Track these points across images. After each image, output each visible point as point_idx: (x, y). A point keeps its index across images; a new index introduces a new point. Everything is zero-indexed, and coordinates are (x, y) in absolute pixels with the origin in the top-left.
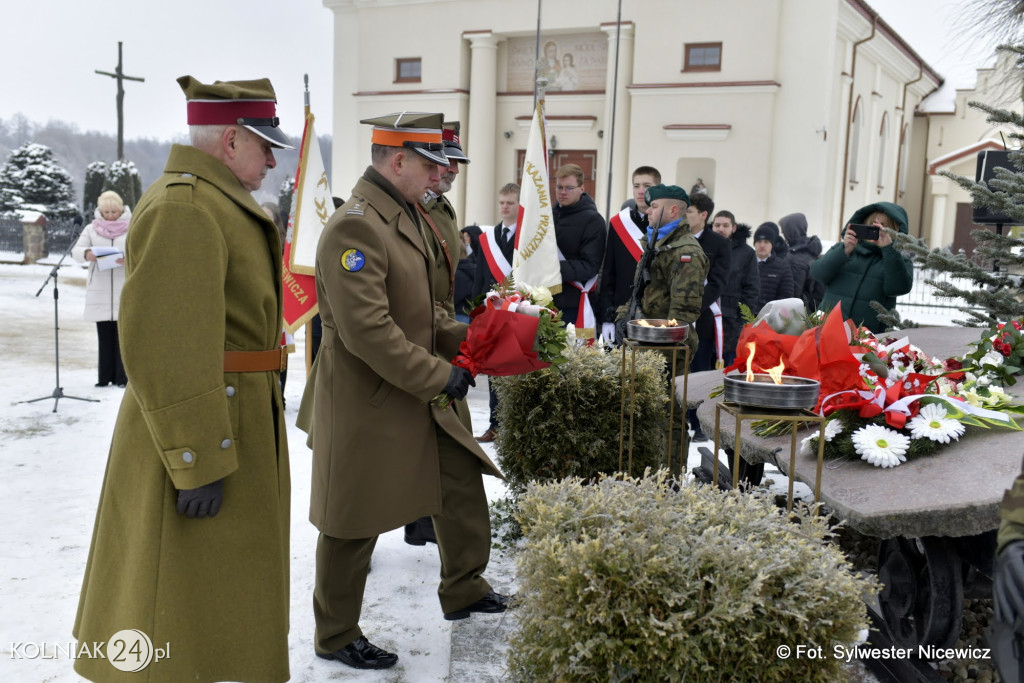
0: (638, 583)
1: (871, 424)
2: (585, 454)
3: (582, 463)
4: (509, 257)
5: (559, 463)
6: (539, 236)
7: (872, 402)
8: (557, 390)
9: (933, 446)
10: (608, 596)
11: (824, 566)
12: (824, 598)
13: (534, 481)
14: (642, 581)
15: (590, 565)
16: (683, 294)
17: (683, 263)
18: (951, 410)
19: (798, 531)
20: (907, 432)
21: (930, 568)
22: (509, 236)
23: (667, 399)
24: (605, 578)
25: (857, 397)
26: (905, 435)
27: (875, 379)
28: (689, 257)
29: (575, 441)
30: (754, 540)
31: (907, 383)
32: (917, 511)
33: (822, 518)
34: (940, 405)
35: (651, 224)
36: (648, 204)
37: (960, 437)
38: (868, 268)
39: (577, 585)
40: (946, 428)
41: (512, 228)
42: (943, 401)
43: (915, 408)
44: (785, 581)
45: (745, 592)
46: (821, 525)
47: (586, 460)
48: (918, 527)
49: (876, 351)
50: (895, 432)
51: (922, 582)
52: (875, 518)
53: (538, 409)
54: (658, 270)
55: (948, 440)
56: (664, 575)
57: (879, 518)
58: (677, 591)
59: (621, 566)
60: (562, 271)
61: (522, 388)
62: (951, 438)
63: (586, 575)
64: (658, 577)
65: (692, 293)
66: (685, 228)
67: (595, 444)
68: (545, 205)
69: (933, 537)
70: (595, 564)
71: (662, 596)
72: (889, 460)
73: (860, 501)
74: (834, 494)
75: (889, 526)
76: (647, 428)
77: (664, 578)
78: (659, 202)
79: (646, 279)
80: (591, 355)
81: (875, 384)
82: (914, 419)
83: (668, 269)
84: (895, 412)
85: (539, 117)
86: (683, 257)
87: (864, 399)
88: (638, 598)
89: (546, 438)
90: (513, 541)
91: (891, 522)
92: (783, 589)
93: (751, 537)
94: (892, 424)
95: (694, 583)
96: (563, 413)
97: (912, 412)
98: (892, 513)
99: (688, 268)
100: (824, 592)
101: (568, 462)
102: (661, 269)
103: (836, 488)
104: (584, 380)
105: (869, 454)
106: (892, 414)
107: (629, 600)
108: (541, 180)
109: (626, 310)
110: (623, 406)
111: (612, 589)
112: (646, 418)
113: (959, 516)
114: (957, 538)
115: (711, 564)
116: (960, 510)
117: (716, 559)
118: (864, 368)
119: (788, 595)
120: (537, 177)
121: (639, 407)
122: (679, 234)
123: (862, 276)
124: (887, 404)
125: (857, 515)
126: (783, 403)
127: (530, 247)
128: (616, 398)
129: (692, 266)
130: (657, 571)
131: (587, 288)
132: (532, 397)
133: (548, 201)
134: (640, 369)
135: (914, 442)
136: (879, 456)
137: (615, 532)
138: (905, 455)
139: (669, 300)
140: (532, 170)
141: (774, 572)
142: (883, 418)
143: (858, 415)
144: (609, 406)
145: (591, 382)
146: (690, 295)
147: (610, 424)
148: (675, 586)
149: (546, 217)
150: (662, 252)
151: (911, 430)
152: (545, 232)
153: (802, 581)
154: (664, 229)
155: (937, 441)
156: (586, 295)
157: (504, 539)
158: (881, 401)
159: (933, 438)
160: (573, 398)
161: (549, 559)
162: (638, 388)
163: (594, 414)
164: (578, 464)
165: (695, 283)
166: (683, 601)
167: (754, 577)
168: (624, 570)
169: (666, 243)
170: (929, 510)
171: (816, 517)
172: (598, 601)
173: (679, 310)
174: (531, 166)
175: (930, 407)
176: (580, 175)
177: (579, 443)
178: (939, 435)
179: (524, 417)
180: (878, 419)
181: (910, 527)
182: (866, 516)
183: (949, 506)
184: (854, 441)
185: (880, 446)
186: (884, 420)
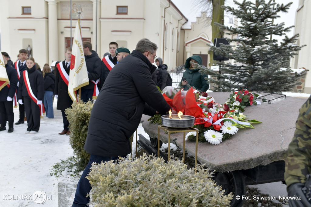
1: (209, 130)
4: (68, 73)
6: (81, 66)
7: (208, 122)
9: (230, 136)
13: (94, 162)
18: (233, 123)
20: (221, 132)
21: (234, 179)
22: (68, 65)
25: (202, 120)
27: (207, 113)
31: (219, 115)
32: (236, 161)
33: (206, 170)
34: (230, 121)
35: (118, 61)
36: (117, 54)
37: (237, 132)
40: (233, 130)
41: (69, 63)
42: (230, 120)
43: (222, 123)
46: (206, 172)
48: (234, 167)
49: (203, 103)
50: (217, 132)
55: (234, 133)
57: (221, 165)
60: (89, 77)
61: (79, 119)
62: (235, 133)
72: (217, 142)
73: (212, 159)
74: (202, 156)
75: (225, 168)
78: (120, 53)
81: (207, 115)
82: (222, 127)
84: (216, 125)
87: (205, 121)
90: (78, 173)
91: (225, 167)
93: (184, 182)
94: (216, 129)
98: (225, 163)
103: (202, 154)
105: (210, 140)
113: (247, 162)
114: (247, 170)
116: (247, 160)
118: (204, 110)
120: (79, 45)
124: (213, 122)
125: (213, 165)
126: (184, 126)
131: (96, 83)
132: (83, 122)
133: (83, 54)
135: (224, 135)
136: (214, 141)
138: (222, 140)
142: (212, 127)
143: (204, 127)
152: (83, 64)
156: (96, 85)
157: (75, 172)
158: (211, 121)
159: (230, 133)
167: (192, 201)
171: (204, 170)
175: (227, 122)
179: (80, 130)
180: (211, 128)
181: (231, 168)
182: (217, 165)
183: (244, 159)
184: (205, 136)
185: (213, 137)
186: (213, 128)
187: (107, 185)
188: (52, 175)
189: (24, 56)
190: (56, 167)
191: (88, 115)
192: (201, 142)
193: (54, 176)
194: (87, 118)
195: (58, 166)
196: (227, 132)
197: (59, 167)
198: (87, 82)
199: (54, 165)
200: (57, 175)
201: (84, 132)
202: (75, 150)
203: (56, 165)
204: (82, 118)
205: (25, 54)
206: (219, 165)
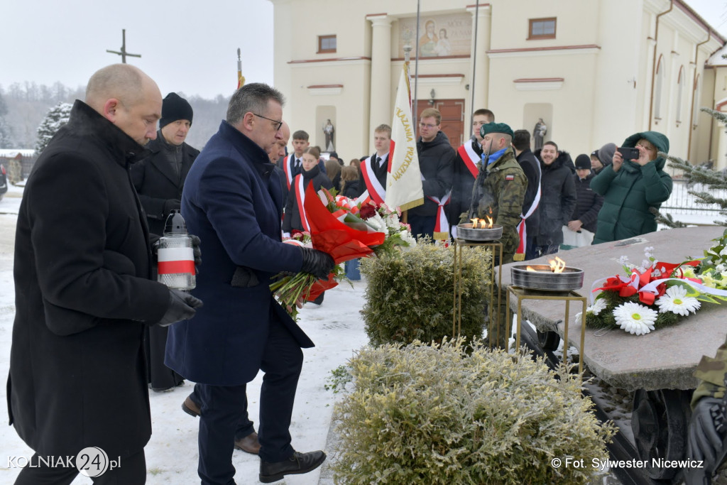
0: (423, 426)
1: (628, 302)
2: (428, 324)
3: (425, 331)
5: (409, 331)
6: (406, 163)
7: (630, 285)
8: (406, 277)
9: (675, 318)
10: (402, 436)
11: (572, 413)
12: (569, 438)
14: (426, 425)
15: (389, 412)
16: (508, 204)
17: (508, 181)
18: (690, 291)
19: (557, 385)
20: (655, 308)
21: (667, 413)
22: (381, 163)
23: (490, 283)
24: (400, 422)
25: (617, 281)
26: (654, 310)
28: (512, 177)
29: (419, 314)
30: (520, 392)
31: (656, 270)
32: (654, 370)
33: (576, 375)
34: (681, 286)
36: (483, 137)
37: (696, 311)
38: (634, 183)
39: (379, 427)
40: (686, 304)
41: (384, 158)
42: (683, 284)
43: (662, 289)
44: (541, 425)
45: (507, 433)
46: (575, 380)
47: (428, 328)
48: (655, 382)
50: (646, 308)
51: (662, 424)
52: (622, 375)
53: (392, 291)
54: (489, 187)
55: (687, 313)
56: (446, 420)
57: (625, 374)
58: (456, 431)
59: (412, 413)
60: (424, 188)
61: (381, 275)
62: (690, 312)
63: (383, 419)
64: (441, 421)
65: (514, 204)
66: (510, 155)
67: (434, 317)
68: (411, 139)
69: (667, 389)
70: (392, 411)
71: (443, 436)
72: (641, 329)
73: (612, 362)
74: (593, 356)
75: (633, 381)
76: (474, 304)
77: (446, 421)
78: (490, 135)
79: (480, 192)
80: (432, 251)
82: (661, 298)
83: (497, 185)
84: (646, 292)
85: (406, 74)
86: (508, 177)
87: (623, 282)
88: (424, 437)
89: (398, 313)
91: (634, 378)
92: (538, 431)
94: (644, 302)
95: (469, 426)
96: (411, 293)
97: (660, 293)
98: (634, 371)
99: (511, 185)
100: (569, 434)
101: (415, 330)
102: (491, 185)
104: (427, 269)
105: (626, 325)
106: (644, 294)
107: (418, 439)
108: (407, 121)
109: (466, 216)
110: (455, 288)
111: (405, 430)
112: (473, 297)
115: (483, 412)
117: (487, 407)
118: (623, 259)
119: (541, 436)
120: (404, 119)
121: (467, 289)
122: (505, 159)
123: (628, 189)
124: (641, 286)
125: (608, 373)
127: (400, 171)
128: (450, 283)
129: (515, 183)
130: (439, 417)
131: (442, 203)
132: (388, 281)
133: (413, 137)
134: (469, 261)
135: (661, 315)
136: (634, 326)
137: (409, 387)
138: (654, 325)
139: (498, 208)
140: (400, 114)
141: (530, 418)
142: (637, 297)
143: (619, 295)
144: (446, 288)
145: (432, 270)
146: (513, 205)
147: (445, 302)
148: (453, 428)
149: (412, 149)
150: (492, 173)
151: (659, 306)
152: (411, 160)
153: (554, 425)
154: (494, 155)
155: (679, 314)
156: (442, 208)
158: (636, 284)
159: (675, 312)
160: (418, 282)
161: (361, 407)
162: (467, 275)
163: (435, 294)
164: (422, 331)
165: (517, 196)
166: (459, 440)
167: (515, 422)
168: (414, 416)
169: (495, 166)
170: (663, 369)
172: (393, 439)
173: (505, 216)
174: (400, 111)
175: (674, 289)
176: (438, 117)
177: (423, 316)
178: (680, 309)
179: (382, 297)
180: (633, 298)
181: (649, 382)
182: (614, 373)
183: (679, 366)
184: (614, 315)
185: (634, 318)
186: (638, 299)
187: (370, 380)
188: (328, 388)
189: (299, 145)
190: (337, 373)
191: (399, 265)
192: (608, 330)
193: (331, 391)
194: (395, 274)
195: (342, 372)
196: (670, 310)
197: (343, 374)
198: (418, 200)
199: (335, 369)
200: (337, 390)
201: (390, 301)
202: (372, 340)
203: (337, 371)
204: (387, 273)
205: (301, 141)
206: (619, 373)
